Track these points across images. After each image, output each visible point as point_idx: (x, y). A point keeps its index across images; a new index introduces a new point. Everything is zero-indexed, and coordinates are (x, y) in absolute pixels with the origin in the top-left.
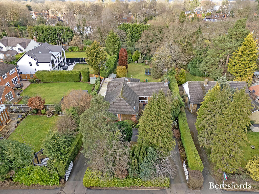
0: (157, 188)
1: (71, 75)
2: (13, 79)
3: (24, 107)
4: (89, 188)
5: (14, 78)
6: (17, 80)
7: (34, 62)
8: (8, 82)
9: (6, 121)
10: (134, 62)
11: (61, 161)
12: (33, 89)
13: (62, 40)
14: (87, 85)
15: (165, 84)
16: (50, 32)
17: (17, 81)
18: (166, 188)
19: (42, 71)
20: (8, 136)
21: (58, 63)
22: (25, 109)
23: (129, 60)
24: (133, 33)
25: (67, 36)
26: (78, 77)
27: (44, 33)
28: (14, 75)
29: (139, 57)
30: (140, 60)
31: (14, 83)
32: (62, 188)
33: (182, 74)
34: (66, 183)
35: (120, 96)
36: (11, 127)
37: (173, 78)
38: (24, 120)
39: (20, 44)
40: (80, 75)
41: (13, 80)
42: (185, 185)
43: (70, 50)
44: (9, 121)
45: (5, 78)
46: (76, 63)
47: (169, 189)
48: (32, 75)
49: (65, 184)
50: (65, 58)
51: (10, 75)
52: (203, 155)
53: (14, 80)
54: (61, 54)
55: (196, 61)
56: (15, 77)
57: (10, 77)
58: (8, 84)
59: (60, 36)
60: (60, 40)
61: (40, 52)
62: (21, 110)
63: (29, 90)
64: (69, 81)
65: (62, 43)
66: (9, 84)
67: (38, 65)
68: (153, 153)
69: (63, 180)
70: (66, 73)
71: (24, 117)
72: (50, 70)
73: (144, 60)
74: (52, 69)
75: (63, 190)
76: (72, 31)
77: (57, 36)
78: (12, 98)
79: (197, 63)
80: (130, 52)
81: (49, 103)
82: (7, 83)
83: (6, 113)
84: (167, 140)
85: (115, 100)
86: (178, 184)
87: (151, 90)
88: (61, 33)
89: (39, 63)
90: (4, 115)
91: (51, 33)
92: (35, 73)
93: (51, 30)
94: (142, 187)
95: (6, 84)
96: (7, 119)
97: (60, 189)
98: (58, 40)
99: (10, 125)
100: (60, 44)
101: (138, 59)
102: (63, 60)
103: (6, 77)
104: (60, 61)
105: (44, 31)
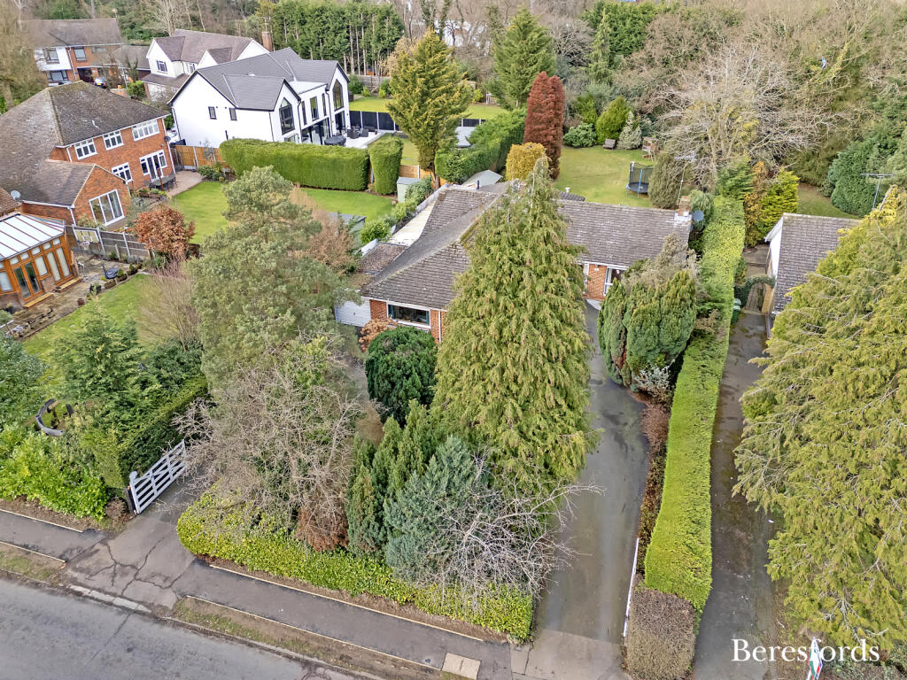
0: (473, 632)
1: (334, 161)
2: (146, 157)
3: (134, 245)
4: (203, 560)
5: (151, 155)
6: (163, 164)
7: (222, 105)
8: (127, 164)
9: (58, 277)
10: (601, 143)
13: (361, 54)
16: (324, 23)
17: (161, 167)
18: (513, 641)
19: (244, 140)
20: (42, 327)
21: (310, 122)
25: (380, 38)
26: (360, 171)
27: (307, 26)
28: (150, 143)
29: (623, 124)
30: (628, 136)
31: (149, 172)
32: (111, 534)
34: (135, 521)
35: (459, 240)
36: (65, 301)
38: (120, 286)
39: (213, 53)
40: (368, 164)
41: (146, 161)
42: (606, 649)
43: (383, 92)
44: (73, 281)
45: (112, 147)
47: (527, 648)
48: (207, 152)
49: (128, 524)
51: (136, 140)
53: (149, 159)
54: (327, 90)
56: (157, 153)
57: (134, 147)
58: (124, 170)
59: (355, 39)
60: (355, 55)
62: (124, 255)
65: (362, 70)
66: (127, 172)
67: (234, 118)
68: (456, 463)
69: (119, 505)
70: (319, 155)
71: (123, 278)
72: (269, 139)
74: (280, 137)
75: (111, 543)
76: (396, 23)
77: (348, 38)
78: (121, 215)
80: (591, 104)
82: (123, 166)
83: (60, 253)
86: (576, 637)
88: (360, 29)
89: (237, 111)
91: (329, 28)
92: (217, 146)
93: (328, 14)
94: (409, 610)
95: (117, 168)
96: (66, 272)
97: (100, 537)
98: (348, 51)
99: (67, 296)
100: (356, 69)
101: (620, 131)
102: (334, 114)
103: (118, 145)
104: (321, 117)
105: (308, 19)
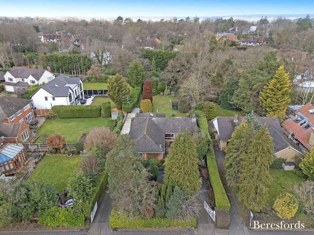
0: (184, 229)
1: (91, 110)
2: (27, 116)
3: (42, 147)
4: (115, 229)
5: (28, 115)
6: (31, 116)
7: (50, 96)
8: (23, 119)
9: (23, 161)
10: (160, 94)
11: (87, 202)
12: (49, 126)
13: (78, 69)
14: (108, 121)
15: (193, 120)
16: (65, 61)
17: (31, 117)
18: (193, 228)
19: (59, 106)
20: (27, 178)
21: (75, 97)
22: (43, 149)
23: (154, 91)
24: (158, 60)
25: (84, 65)
26: (99, 112)
27: (59, 62)
28: (28, 111)
29: (165, 89)
30: (167, 91)
31: (28, 120)
32: (87, 230)
33: (211, 108)
34: (92, 224)
35: (145, 133)
36: (29, 168)
37: (202, 113)
38: (43, 161)
39: (33, 75)
40: (101, 109)
41: (27, 117)
42: (212, 225)
43: (87, 81)
44: (27, 161)
45: (19, 115)
46: (95, 95)
47: (196, 229)
48: (47, 110)
49: (91, 226)
50: (83, 91)
51: (24, 111)
52: (232, 195)
53: (28, 116)
54: (78, 86)
55: (227, 93)
56: (30, 114)
57: (24, 113)
58: (22, 121)
59: (76, 65)
60: (76, 70)
61: (56, 85)
62: (38, 150)
63: (45, 128)
64: (88, 117)
65: (78, 73)
66: (23, 121)
67: (54, 99)
68: (179, 191)
69: (88, 221)
70: (85, 108)
71: (42, 157)
72: (67, 105)
73: (170, 91)
74: (69, 104)
75: (89, 231)
76: (89, 60)
77: (73, 65)
78: (27, 137)
79: (228, 96)
80: (155, 83)
81: (68, 141)
82: (21, 120)
83: (23, 154)
84: (193, 179)
85: (140, 138)
86: (205, 224)
87: (178, 126)
88: (77, 62)
89: (55, 98)
90: (21, 155)
91: (67, 62)
92: (51, 109)
93: (66, 58)
94: (169, 228)
95: (20, 121)
96: (25, 159)
97: (85, 231)
98: (73, 69)
99: (28, 166)
100: (76, 74)
101: (164, 90)
102: (80, 92)
103: (20, 114)
104: (78, 94)
105: (59, 60)
